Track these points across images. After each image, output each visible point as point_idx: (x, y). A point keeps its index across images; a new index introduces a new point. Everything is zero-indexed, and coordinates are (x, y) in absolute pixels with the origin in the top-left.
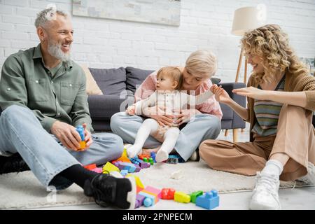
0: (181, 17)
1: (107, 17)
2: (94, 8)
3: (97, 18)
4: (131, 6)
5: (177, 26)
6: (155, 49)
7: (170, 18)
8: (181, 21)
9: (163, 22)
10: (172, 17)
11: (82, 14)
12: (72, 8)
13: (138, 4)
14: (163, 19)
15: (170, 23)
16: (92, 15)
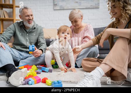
0: (100, 4)
1: (67, 8)
2: (62, 6)
3: (64, 9)
4: (77, 2)
5: (99, 8)
6: (88, 19)
7: (94, 5)
8: (100, 5)
9: (92, 7)
10: (95, 4)
11: (57, 9)
12: (54, 7)
13: (80, 1)
14: (91, 6)
15: (95, 7)
16: (61, 9)
